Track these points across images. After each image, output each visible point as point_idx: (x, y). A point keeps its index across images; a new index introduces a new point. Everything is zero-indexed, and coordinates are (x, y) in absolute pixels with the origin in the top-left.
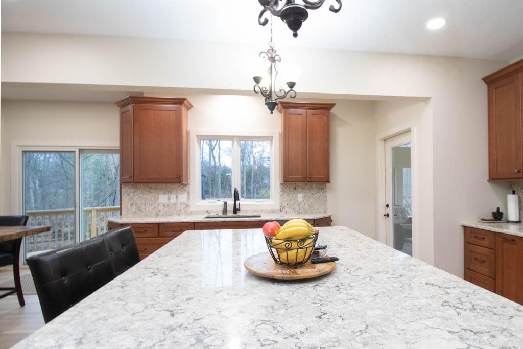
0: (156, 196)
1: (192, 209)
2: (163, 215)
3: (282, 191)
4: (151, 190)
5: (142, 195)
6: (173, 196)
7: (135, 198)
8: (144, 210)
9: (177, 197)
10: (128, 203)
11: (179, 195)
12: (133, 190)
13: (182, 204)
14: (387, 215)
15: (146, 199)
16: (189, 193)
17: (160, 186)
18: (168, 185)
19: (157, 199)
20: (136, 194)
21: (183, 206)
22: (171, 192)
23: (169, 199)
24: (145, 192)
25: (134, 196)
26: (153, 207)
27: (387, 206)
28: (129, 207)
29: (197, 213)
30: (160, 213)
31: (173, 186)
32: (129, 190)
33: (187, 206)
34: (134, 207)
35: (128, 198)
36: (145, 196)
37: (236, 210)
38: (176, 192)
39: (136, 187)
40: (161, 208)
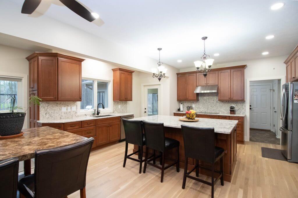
0: (60, 108)
1: (78, 114)
2: (64, 118)
3: (114, 104)
4: (58, 105)
5: (52, 108)
6: (69, 108)
7: (48, 110)
8: (53, 117)
9: (71, 108)
10: (44, 113)
11: (72, 107)
12: (47, 105)
13: (73, 112)
14: (145, 112)
15: (55, 110)
16: (77, 106)
17: (62, 102)
18: (66, 102)
19: (61, 110)
20: (48, 107)
21: (74, 113)
22: (68, 106)
23: (67, 109)
24: (54, 106)
25: (47, 108)
26: (58, 114)
27: (145, 109)
28: (44, 115)
29: (81, 116)
30: (62, 117)
31: (69, 102)
32: (44, 105)
33: (76, 113)
34: (48, 115)
35: (44, 110)
36: (54, 108)
37: (98, 113)
38: (71, 105)
39: (49, 103)
40: (63, 114)
